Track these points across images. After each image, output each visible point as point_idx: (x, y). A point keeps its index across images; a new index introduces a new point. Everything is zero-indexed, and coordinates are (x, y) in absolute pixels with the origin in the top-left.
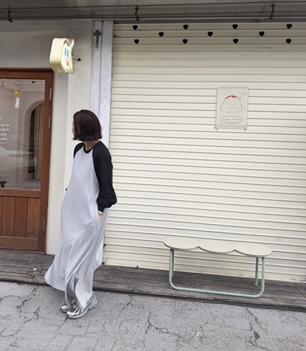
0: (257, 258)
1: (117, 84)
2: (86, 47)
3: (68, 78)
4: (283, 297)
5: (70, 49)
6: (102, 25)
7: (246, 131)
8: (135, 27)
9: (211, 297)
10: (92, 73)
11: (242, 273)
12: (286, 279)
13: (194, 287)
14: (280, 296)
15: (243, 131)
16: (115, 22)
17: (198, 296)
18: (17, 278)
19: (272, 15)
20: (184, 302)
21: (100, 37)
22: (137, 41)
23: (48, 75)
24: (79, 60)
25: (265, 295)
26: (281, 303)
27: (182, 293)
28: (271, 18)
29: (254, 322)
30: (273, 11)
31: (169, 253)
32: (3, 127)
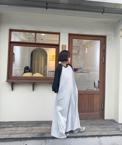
32: (81, 62)
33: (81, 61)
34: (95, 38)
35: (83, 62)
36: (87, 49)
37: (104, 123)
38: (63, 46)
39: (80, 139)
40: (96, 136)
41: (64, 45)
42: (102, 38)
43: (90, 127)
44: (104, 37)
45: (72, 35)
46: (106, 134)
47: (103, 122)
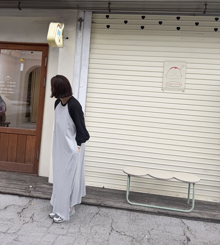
0: (189, 184)
1: (93, 56)
2: (72, 29)
3: (59, 51)
4: (208, 212)
5: (61, 30)
6: (84, 14)
7: (184, 93)
8: (107, 17)
9: (156, 211)
10: (76, 48)
11: (178, 194)
12: (210, 200)
13: (143, 203)
14: (206, 212)
15: (181, 92)
16: (93, 13)
17: (147, 209)
18: (18, 192)
19: (205, 11)
20: (136, 214)
21: (82, 22)
22: (108, 27)
23: (44, 48)
24: (67, 38)
25: (194, 211)
26: (206, 217)
27: (135, 207)
28: (204, 13)
29: (186, 230)
30: (206, 8)
31: (126, 178)
32: (11, 84)
35: (14, 85)
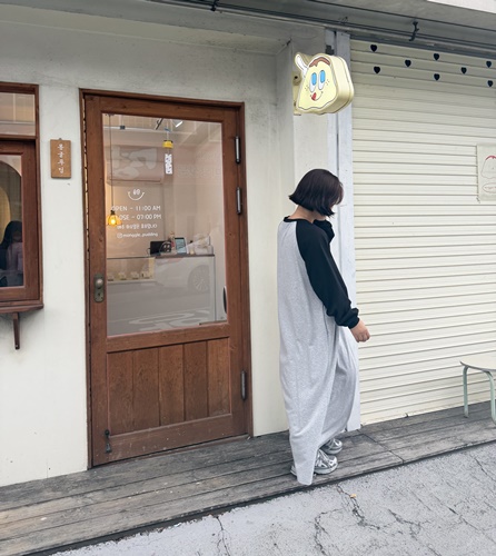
6: (336, 38)
8: (374, 48)
22: (377, 70)
32: (148, 213)
33: (147, 208)
34: (199, 110)
35: (157, 212)
36: (168, 158)
37: (249, 450)
38: (54, 144)
39: (138, 538)
40: (207, 512)
41: (60, 141)
42: (230, 114)
43: (188, 480)
44: (237, 109)
45: (96, 98)
46: (246, 497)
47: (248, 447)
